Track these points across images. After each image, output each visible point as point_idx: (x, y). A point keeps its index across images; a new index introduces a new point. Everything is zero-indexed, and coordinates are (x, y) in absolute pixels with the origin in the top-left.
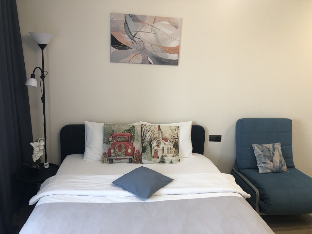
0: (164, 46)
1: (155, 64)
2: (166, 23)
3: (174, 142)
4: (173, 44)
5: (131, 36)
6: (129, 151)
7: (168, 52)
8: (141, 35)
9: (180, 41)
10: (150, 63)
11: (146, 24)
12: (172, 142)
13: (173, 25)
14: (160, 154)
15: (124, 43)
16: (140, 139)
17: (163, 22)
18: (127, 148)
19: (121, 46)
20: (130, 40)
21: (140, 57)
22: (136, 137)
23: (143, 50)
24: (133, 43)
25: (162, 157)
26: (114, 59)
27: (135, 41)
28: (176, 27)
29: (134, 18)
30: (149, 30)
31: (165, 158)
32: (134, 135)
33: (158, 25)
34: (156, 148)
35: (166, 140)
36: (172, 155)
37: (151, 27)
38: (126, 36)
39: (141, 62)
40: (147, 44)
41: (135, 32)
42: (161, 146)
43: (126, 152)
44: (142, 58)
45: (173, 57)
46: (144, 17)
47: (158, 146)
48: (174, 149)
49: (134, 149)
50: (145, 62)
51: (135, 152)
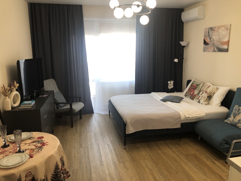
0: (221, 41)
1: (218, 51)
2: (223, 28)
3: (209, 95)
4: (226, 40)
5: (210, 38)
6: (192, 93)
7: (223, 45)
8: (213, 37)
9: (229, 38)
10: (216, 51)
11: (215, 31)
12: (208, 95)
13: (226, 29)
14: (200, 98)
15: (207, 42)
16: (199, 90)
17: (222, 28)
18: (192, 92)
19: (207, 43)
20: (209, 40)
21: (212, 48)
22: (197, 88)
23: (214, 45)
24: (210, 41)
25: (200, 100)
26: (204, 50)
27: (211, 40)
28: (227, 29)
29: (211, 29)
30: (216, 34)
31: (200, 101)
32: (197, 87)
33: (220, 31)
34: (200, 95)
35: (206, 92)
36: (204, 100)
37: (217, 32)
38: (208, 38)
39: (212, 51)
40: (215, 41)
41: (211, 36)
42: (202, 95)
43: (191, 93)
44: (213, 49)
45: (225, 47)
46: (215, 27)
47: (201, 94)
48: (206, 98)
49: (194, 93)
50: (214, 51)
51: (194, 95)
